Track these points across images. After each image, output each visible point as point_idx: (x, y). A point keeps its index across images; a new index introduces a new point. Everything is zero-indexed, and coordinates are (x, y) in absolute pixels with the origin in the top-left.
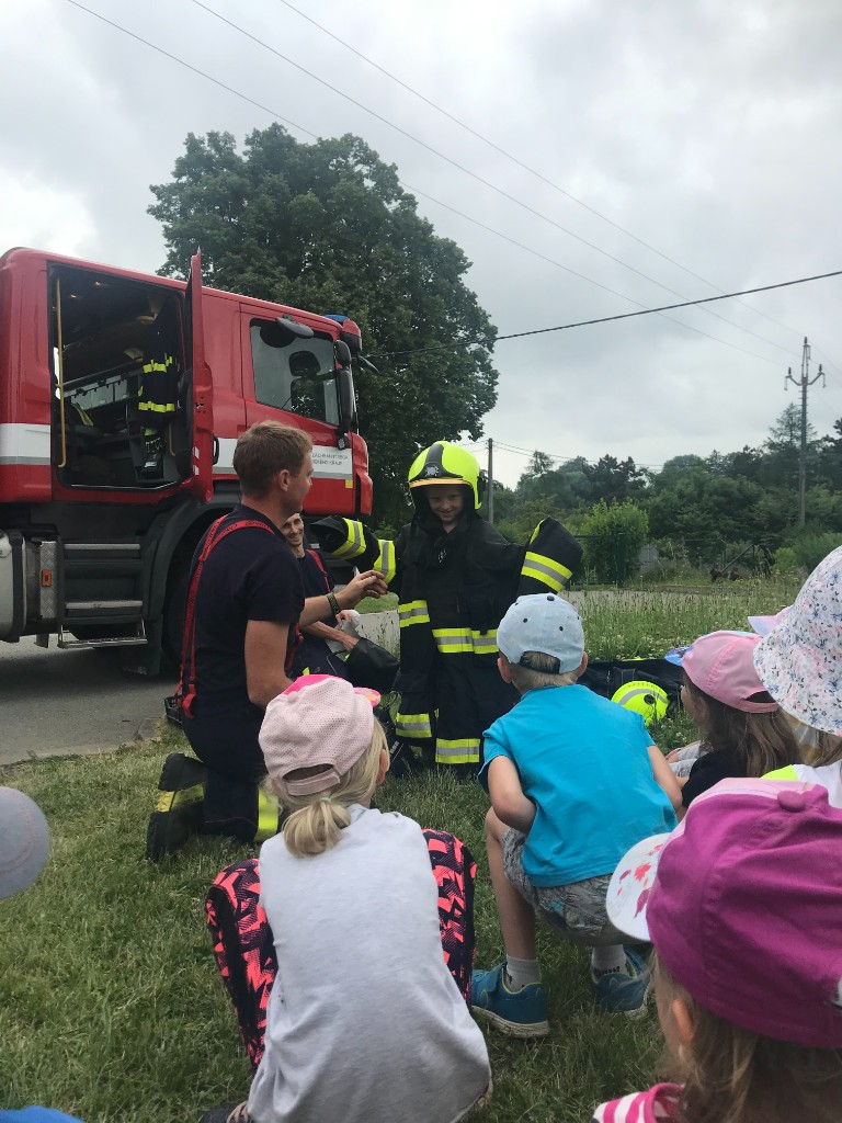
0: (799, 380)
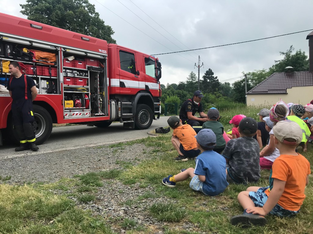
0: (198, 66)
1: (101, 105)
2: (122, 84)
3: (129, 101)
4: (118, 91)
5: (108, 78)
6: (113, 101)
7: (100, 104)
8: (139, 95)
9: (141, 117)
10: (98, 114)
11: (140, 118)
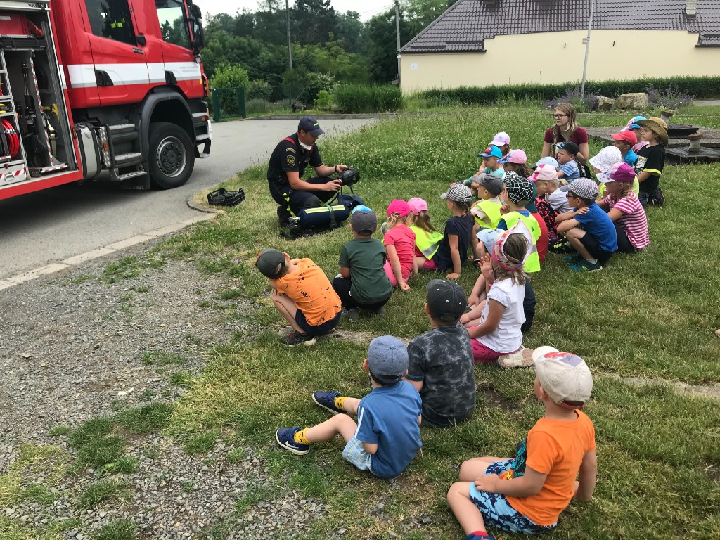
1: (54, 143)
2: (102, 78)
3: (126, 118)
4: (93, 99)
5: (61, 66)
6: (84, 128)
7: (50, 140)
8: (152, 99)
9: (163, 157)
10: (50, 169)
11: (163, 161)
